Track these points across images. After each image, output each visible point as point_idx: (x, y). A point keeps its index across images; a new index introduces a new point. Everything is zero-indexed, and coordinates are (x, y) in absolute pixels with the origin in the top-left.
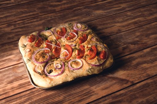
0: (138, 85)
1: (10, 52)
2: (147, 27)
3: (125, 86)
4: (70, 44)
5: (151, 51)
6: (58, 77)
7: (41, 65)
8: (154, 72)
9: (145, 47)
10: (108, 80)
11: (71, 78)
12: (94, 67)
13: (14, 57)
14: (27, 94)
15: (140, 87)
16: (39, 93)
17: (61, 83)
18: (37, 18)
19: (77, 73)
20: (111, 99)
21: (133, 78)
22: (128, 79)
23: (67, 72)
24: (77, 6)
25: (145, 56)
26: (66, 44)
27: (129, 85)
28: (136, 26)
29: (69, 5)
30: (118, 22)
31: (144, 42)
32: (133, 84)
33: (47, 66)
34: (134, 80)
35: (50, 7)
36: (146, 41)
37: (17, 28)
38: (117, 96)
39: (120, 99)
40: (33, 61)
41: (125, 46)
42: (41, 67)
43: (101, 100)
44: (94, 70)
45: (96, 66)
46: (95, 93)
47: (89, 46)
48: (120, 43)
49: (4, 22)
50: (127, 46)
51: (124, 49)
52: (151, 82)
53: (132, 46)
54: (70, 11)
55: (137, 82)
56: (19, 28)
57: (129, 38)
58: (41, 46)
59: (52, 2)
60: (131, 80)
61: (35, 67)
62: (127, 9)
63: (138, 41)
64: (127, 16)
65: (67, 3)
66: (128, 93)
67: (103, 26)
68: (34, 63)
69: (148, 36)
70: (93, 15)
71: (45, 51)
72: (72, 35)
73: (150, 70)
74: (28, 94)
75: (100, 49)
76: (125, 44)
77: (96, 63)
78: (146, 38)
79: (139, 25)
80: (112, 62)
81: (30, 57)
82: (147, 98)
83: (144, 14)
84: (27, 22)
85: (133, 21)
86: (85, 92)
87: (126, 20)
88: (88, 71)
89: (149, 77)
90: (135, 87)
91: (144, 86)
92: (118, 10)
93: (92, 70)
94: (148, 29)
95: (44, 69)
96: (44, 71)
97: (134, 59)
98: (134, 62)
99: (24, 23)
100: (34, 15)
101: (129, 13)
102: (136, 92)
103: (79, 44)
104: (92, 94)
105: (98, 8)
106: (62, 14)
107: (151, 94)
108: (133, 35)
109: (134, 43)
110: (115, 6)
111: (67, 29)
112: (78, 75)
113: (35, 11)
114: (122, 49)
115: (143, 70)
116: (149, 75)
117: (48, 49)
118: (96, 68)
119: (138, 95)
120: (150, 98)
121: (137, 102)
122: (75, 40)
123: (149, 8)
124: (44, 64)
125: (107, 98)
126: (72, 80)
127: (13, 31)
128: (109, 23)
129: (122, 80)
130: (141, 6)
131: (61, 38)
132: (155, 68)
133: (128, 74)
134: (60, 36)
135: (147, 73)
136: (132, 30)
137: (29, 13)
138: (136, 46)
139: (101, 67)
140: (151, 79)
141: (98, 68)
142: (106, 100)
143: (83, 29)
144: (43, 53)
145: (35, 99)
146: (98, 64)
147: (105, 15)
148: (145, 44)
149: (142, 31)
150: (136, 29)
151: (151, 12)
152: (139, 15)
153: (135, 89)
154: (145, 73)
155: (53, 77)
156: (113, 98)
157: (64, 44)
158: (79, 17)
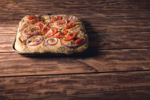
0: (101, 74)
1: (14, 25)
2: (136, 34)
3: (89, 71)
4: (58, 27)
5: (129, 52)
6: (33, 46)
7: (26, 36)
8: (122, 68)
9: (125, 48)
10: (76, 63)
11: (42, 51)
12: (65, 47)
13: (15, 29)
14: (6, 55)
15: (101, 76)
16: (16, 56)
17: (33, 52)
18: (49, 9)
19: (49, 48)
20: (69, 78)
21: (100, 67)
22: (94, 67)
23: (41, 45)
24: (84, 7)
25: (121, 54)
26: (55, 27)
27: (92, 72)
28: (126, 31)
29: (78, 6)
30: (112, 25)
31: (126, 44)
32: (97, 72)
33: (31, 38)
34: (100, 69)
35: (63, 4)
36: (129, 43)
37: (30, 12)
38: (76, 77)
39: (78, 80)
40: (22, 32)
41: (108, 42)
42: (26, 37)
43: (60, 76)
44: (64, 50)
45: (67, 46)
46: (59, 69)
47: (72, 32)
48: (104, 40)
49: (24, 6)
50: (109, 43)
51: (105, 44)
52: (115, 76)
53: (113, 44)
54: (76, 9)
55: (102, 71)
56: (32, 12)
57: (114, 38)
58: (36, 24)
59: (66, 1)
60: (96, 68)
61: (21, 36)
62: (125, 18)
63: (121, 42)
64: (122, 22)
65: (77, 4)
66: (87, 78)
67: (97, 25)
68: (22, 33)
69: (133, 40)
70: (93, 16)
71: (36, 28)
72: (63, 22)
73: (119, 65)
74: (8, 54)
75: (79, 36)
76: (108, 41)
77: (68, 44)
78: (130, 41)
79: (129, 31)
80: (84, 49)
81: (22, 29)
82: (103, 87)
83: (138, 24)
84: (40, 10)
85: (126, 26)
86: (50, 66)
87: (120, 25)
88: (59, 49)
89: (115, 71)
90: (97, 75)
91: (105, 76)
92: (117, 17)
93: (63, 49)
94: (136, 35)
95: (27, 39)
96: (26, 41)
97: (109, 53)
98: (108, 56)
99: (37, 10)
100: (48, 6)
101: (125, 21)
102: (95, 79)
103: (64, 29)
104: (56, 69)
105: (101, 12)
106: (69, 10)
107: (109, 85)
108: (119, 36)
109: (116, 42)
110: (115, 13)
111: (63, 18)
112: (49, 50)
113: (50, 4)
114: (103, 44)
115: (112, 64)
116: (116, 70)
117: (39, 27)
118: (67, 49)
119: (95, 82)
120: (106, 87)
121: (91, 87)
122: (63, 26)
123: (145, 21)
124: (28, 36)
125: (66, 76)
126: (42, 52)
127: (26, 13)
128: (103, 24)
129: (89, 66)
130: (139, 18)
131: (54, 22)
132: (125, 65)
133: (97, 64)
134: (54, 21)
135: (116, 67)
136: (121, 33)
137: (46, 4)
138: (117, 45)
139: (72, 50)
140: (116, 73)
141: (69, 49)
142: (64, 77)
143: (75, 20)
144: (33, 29)
145: (10, 59)
146: (70, 46)
147: (103, 18)
148: (126, 46)
149: (129, 36)
150: (124, 33)
151: (147, 24)
152: (134, 24)
153: (95, 76)
154: (113, 66)
155: (29, 46)
156: (72, 77)
157: (54, 27)
158: (81, 15)
